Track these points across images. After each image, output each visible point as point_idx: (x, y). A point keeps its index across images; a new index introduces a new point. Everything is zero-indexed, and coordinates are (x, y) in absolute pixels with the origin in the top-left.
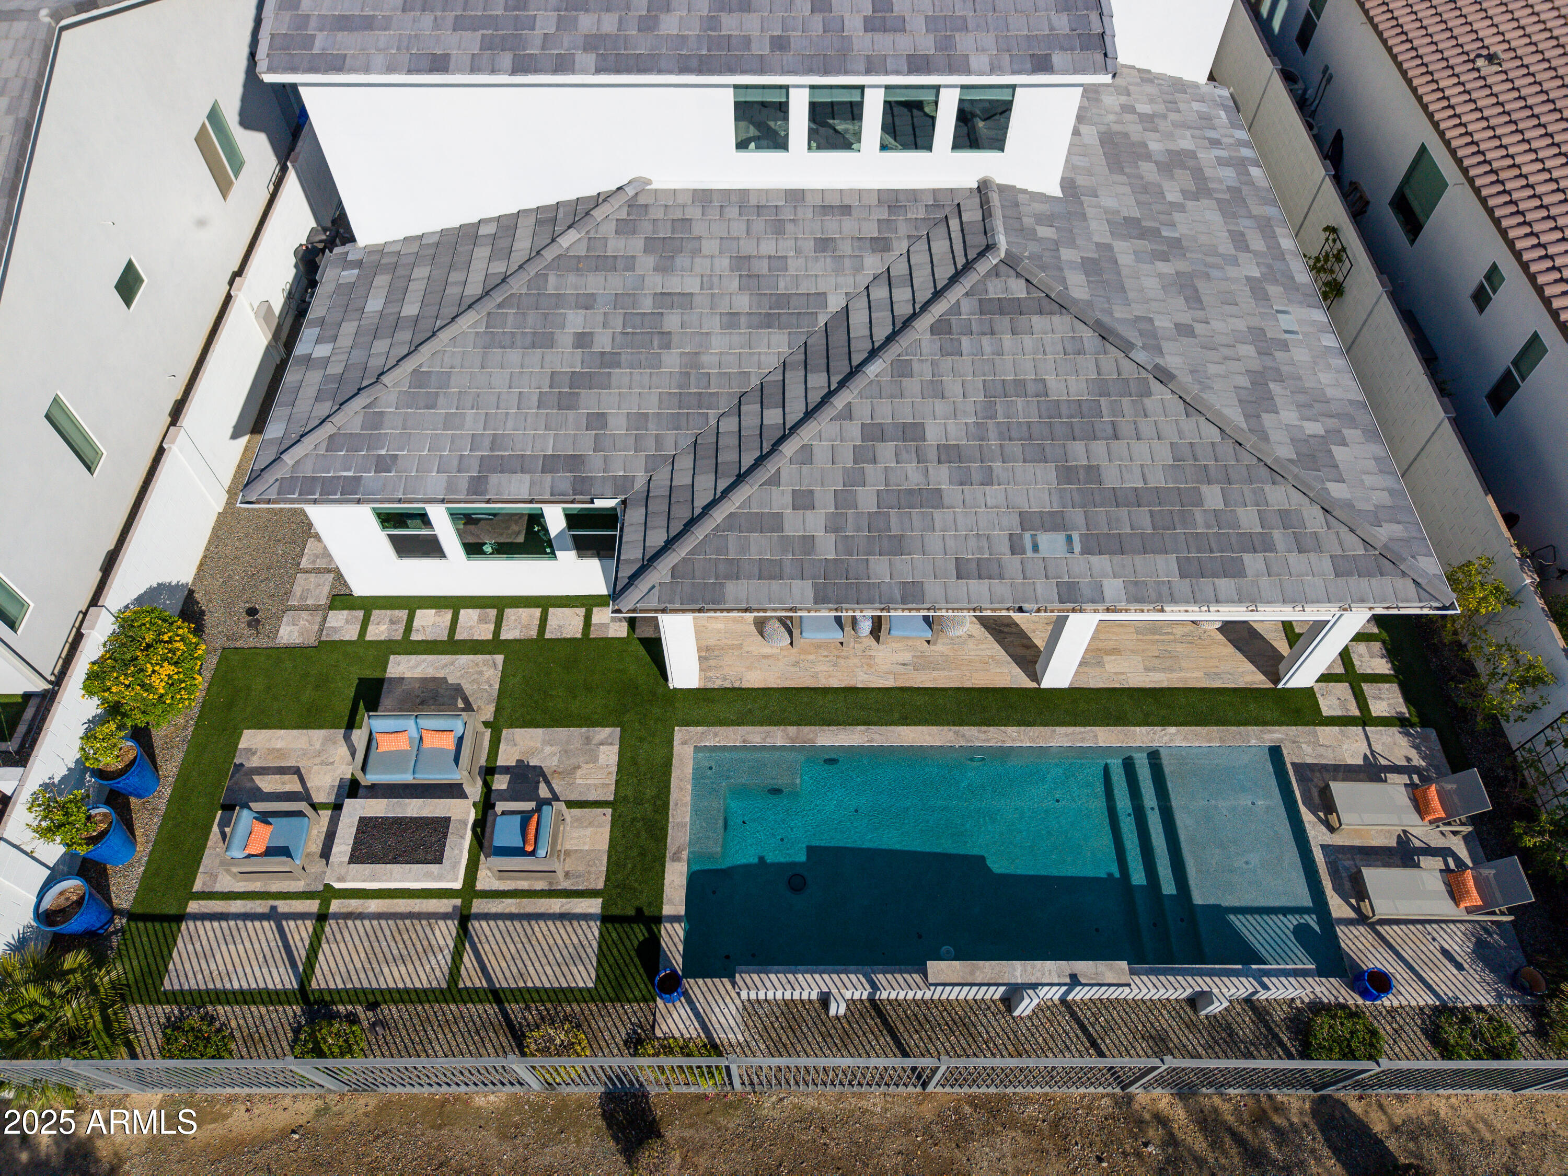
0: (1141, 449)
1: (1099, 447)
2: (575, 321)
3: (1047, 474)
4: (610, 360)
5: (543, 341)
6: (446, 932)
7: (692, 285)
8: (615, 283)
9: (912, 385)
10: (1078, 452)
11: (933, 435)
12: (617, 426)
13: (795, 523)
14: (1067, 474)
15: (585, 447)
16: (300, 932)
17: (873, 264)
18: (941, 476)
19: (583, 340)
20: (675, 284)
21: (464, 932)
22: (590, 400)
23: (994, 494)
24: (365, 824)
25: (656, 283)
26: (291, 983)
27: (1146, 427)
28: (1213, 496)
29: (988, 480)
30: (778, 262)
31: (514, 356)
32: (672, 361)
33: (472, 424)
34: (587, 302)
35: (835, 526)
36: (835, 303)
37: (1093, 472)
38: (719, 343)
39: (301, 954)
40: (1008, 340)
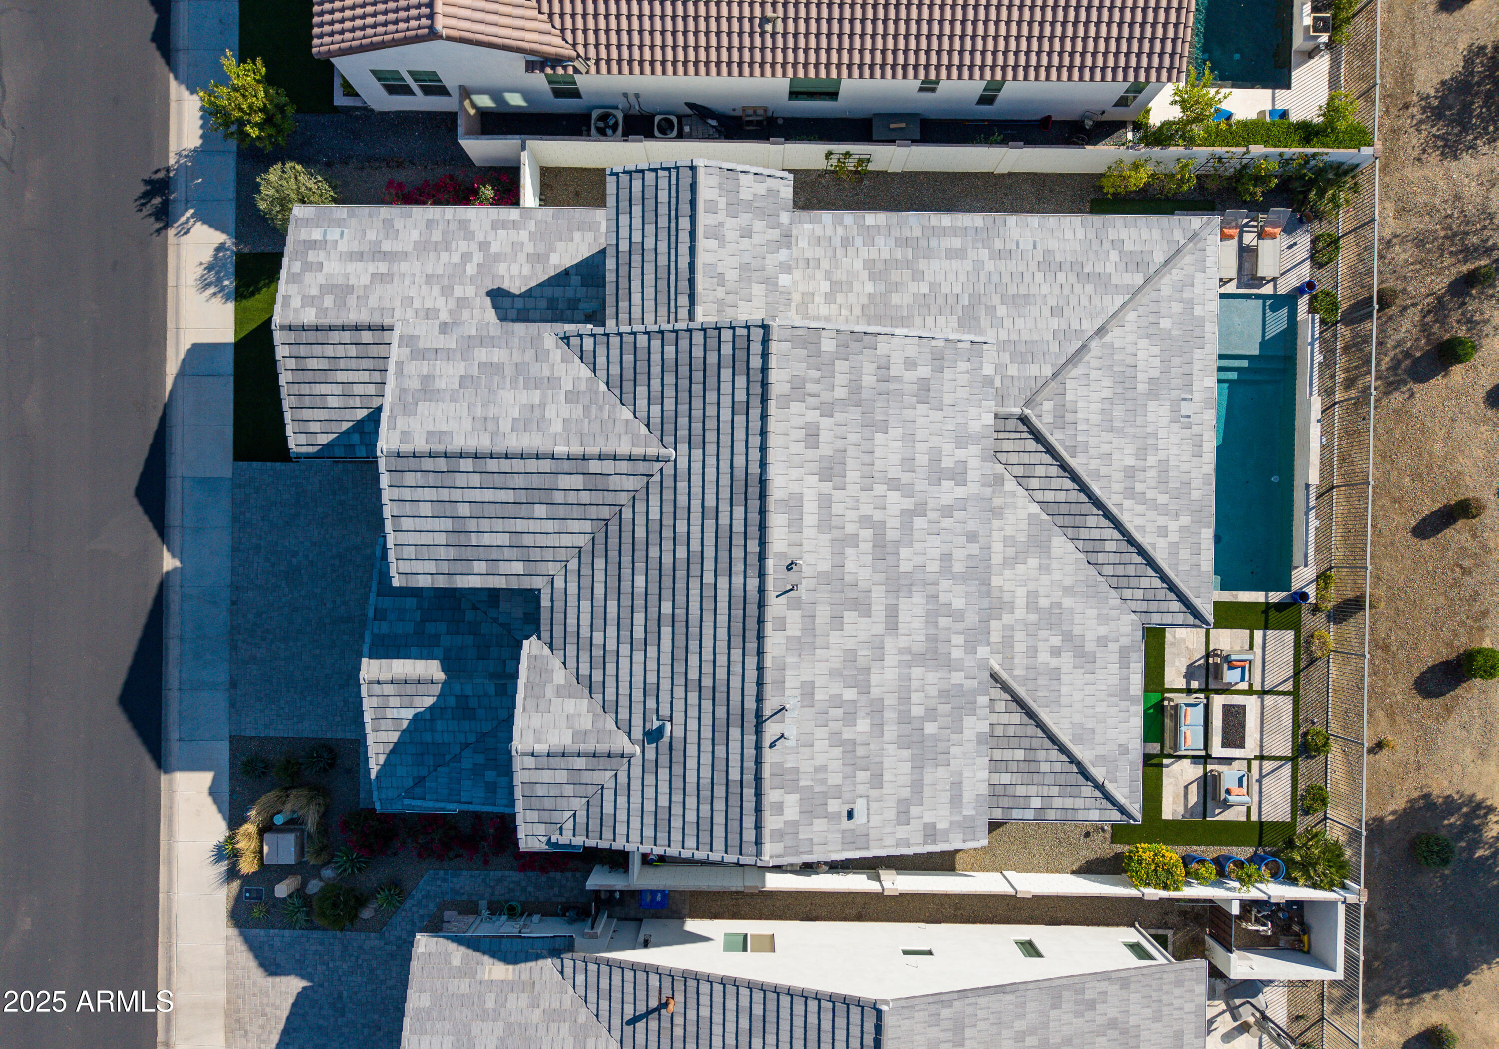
0: (1141, 355)
1: (1141, 377)
2: (1043, 657)
3: (1152, 405)
4: (1068, 637)
5: (1056, 674)
6: (1269, 700)
7: (1021, 592)
8: (1019, 636)
9: (1104, 470)
10: (1141, 388)
11: (1130, 461)
12: (1103, 630)
14: (1153, 394)
15: (1113, 647)
16: (1268, 766)
17: (1010, 485)
18: (1151, 460)
19: (1056, 652)
20: (1021, 602)
21: (1270, 692)
22: (1090, 647)
23: (1162, 433)
24: (1225, 744)
25: (1020, 613)
26: (1288, 767)
27: (1130, 349)
28: (1165, 323)
29: (1156, 436)
30: (1009, 541)
31: (1064, 690)
32: (1067, 602)
33: (1101, 708)
34: (1033, 652)
36: (1035, 509)
37: (1152, 381)
38: (1057, 576)
39: (1277, 764)
40: (1080, 415)
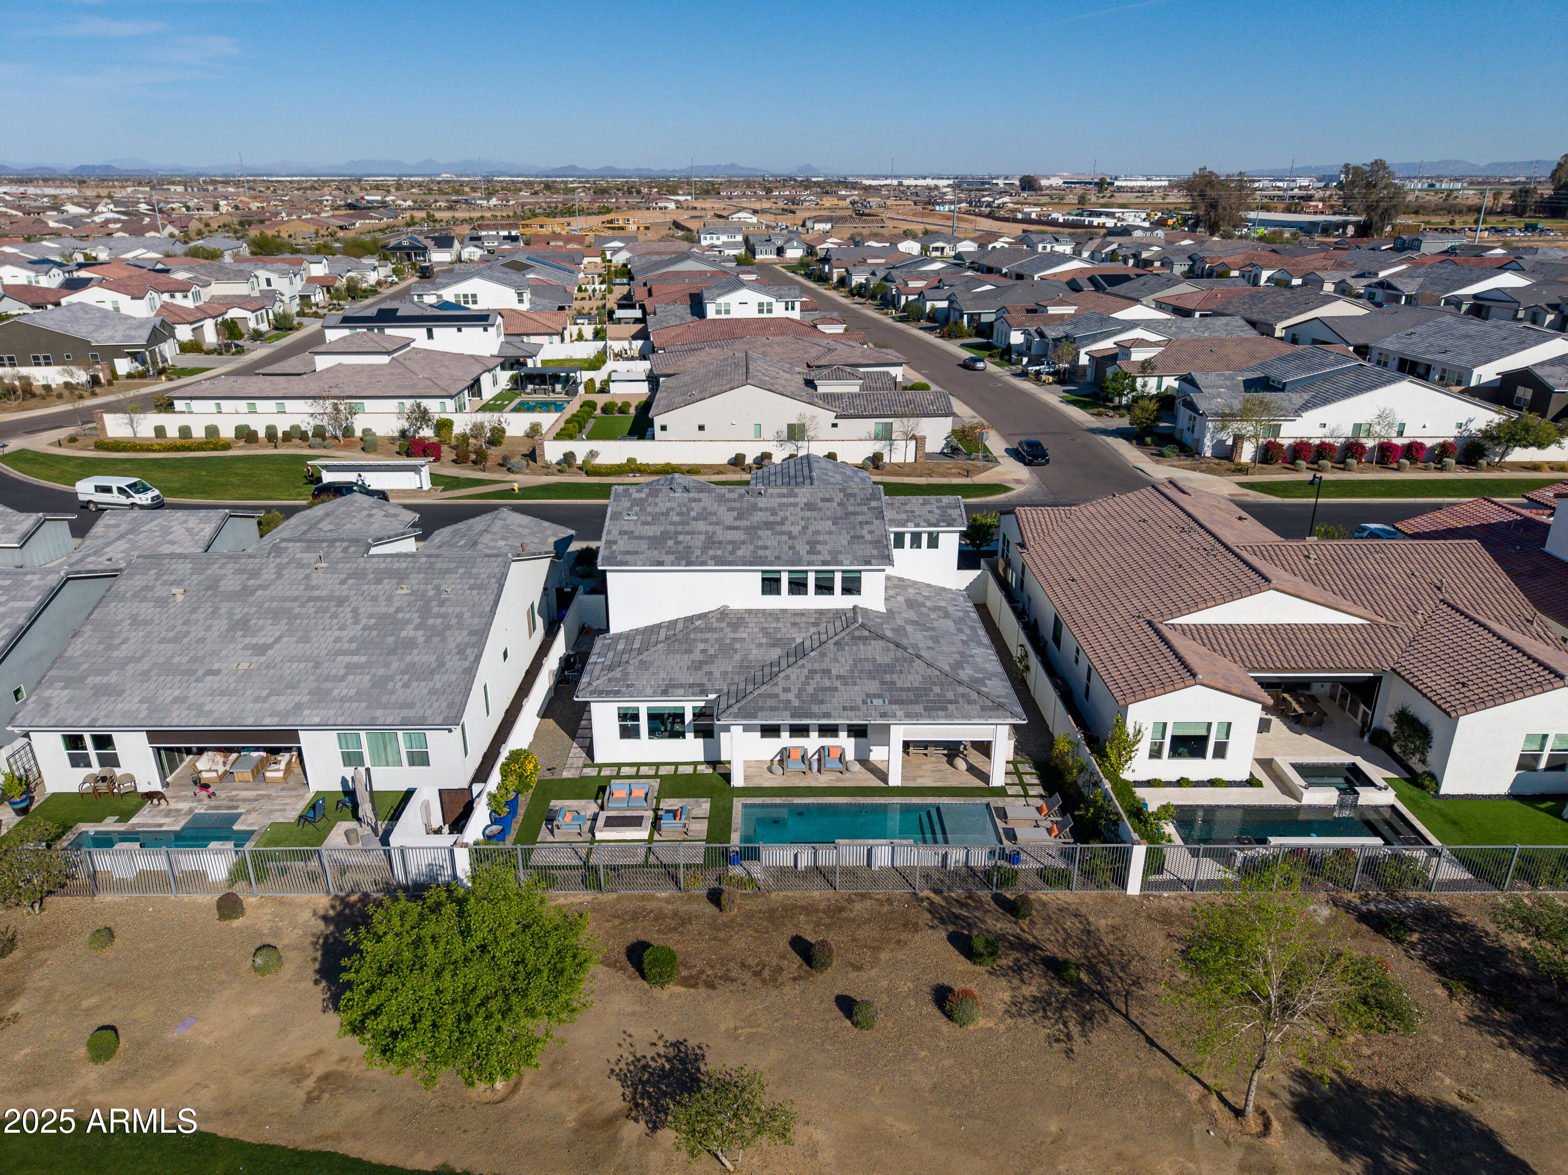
0: (911, 677)
1: (895, 677)
2: (701, 646)
3: (878, 682)
4: (716, 656)
5: (689, 651)
6: (642, 850)
7: (745, 635)
8: (716, 635)
9: (827, 659)
10: (888, 677)
11: (834, 672)
12: (717, 675)
13: (783, 696)
14: (883, 683)
15: (705, 680)
17: (813, 630)
18: (838, 684)
19: (703, 651)
20: (738, 635)
21: (649, 850)
22: (706, 668)
23: (857, 688)
24: (608, 819)
25: (732, 635)
26: (581, 863)
27: (912, 671)
29: (855, 684)
30: (777, 630)
31: (678, 656)
32: (737, 657)
33: (662, 674)
34: (706, 641)
35: (798, 696)
36: (799, 640)
37: (893, 683)
38: (755, 652)
39: (584, 856)
40: (862, 647)
